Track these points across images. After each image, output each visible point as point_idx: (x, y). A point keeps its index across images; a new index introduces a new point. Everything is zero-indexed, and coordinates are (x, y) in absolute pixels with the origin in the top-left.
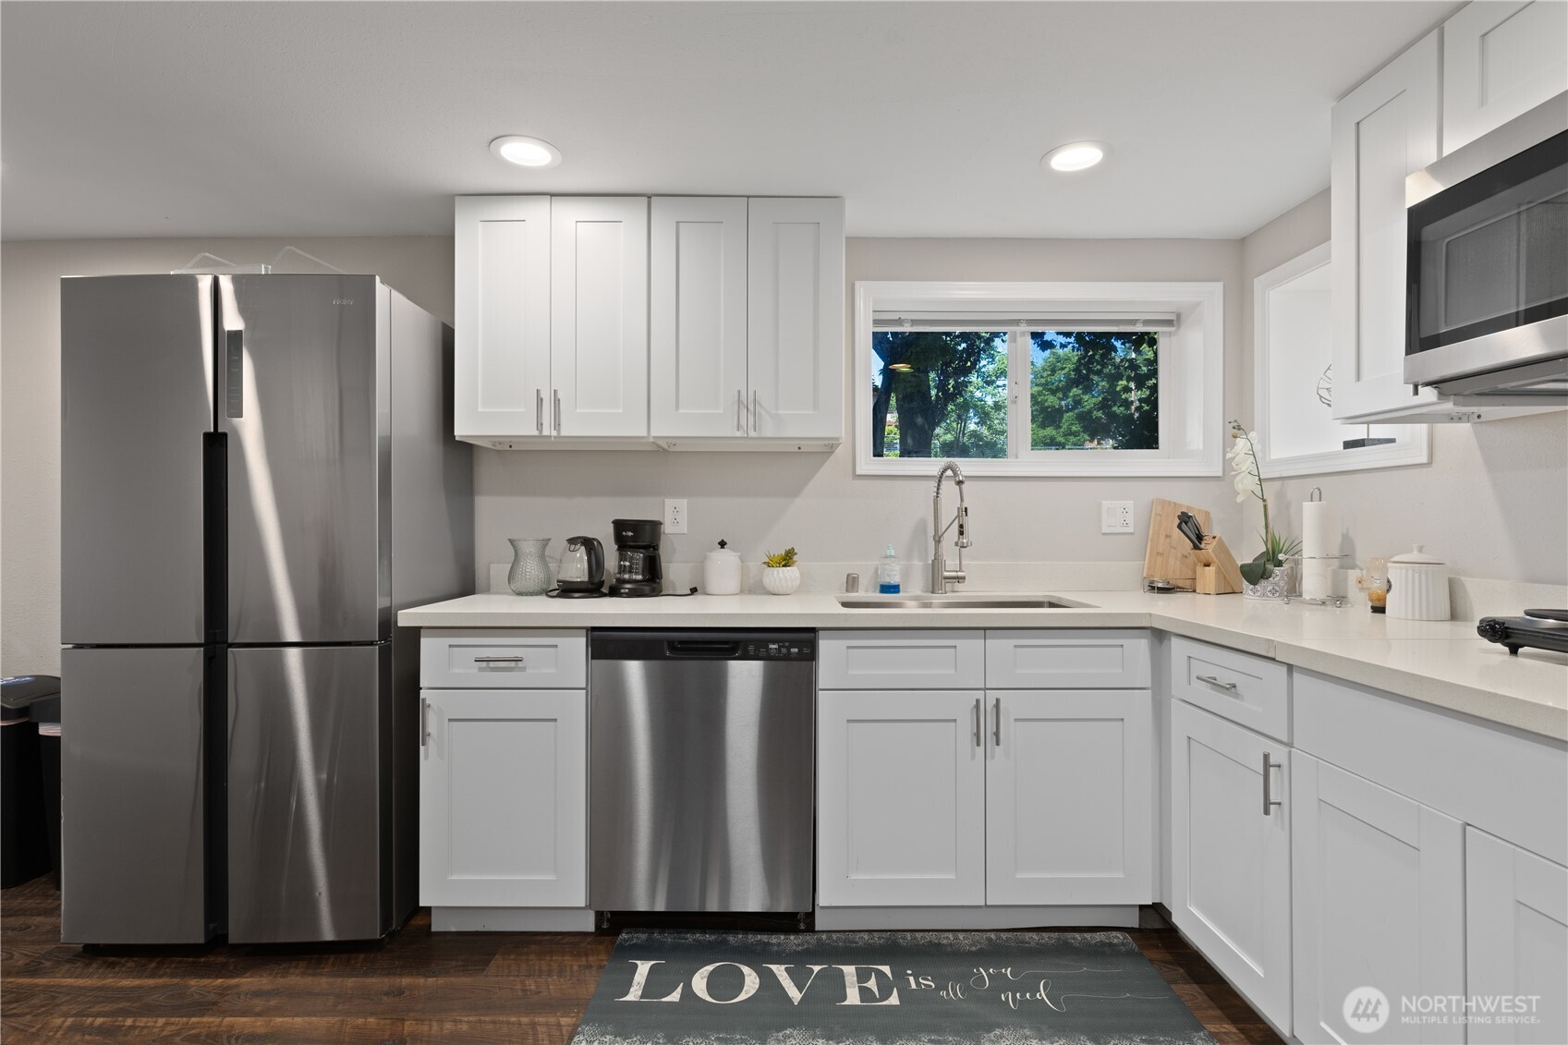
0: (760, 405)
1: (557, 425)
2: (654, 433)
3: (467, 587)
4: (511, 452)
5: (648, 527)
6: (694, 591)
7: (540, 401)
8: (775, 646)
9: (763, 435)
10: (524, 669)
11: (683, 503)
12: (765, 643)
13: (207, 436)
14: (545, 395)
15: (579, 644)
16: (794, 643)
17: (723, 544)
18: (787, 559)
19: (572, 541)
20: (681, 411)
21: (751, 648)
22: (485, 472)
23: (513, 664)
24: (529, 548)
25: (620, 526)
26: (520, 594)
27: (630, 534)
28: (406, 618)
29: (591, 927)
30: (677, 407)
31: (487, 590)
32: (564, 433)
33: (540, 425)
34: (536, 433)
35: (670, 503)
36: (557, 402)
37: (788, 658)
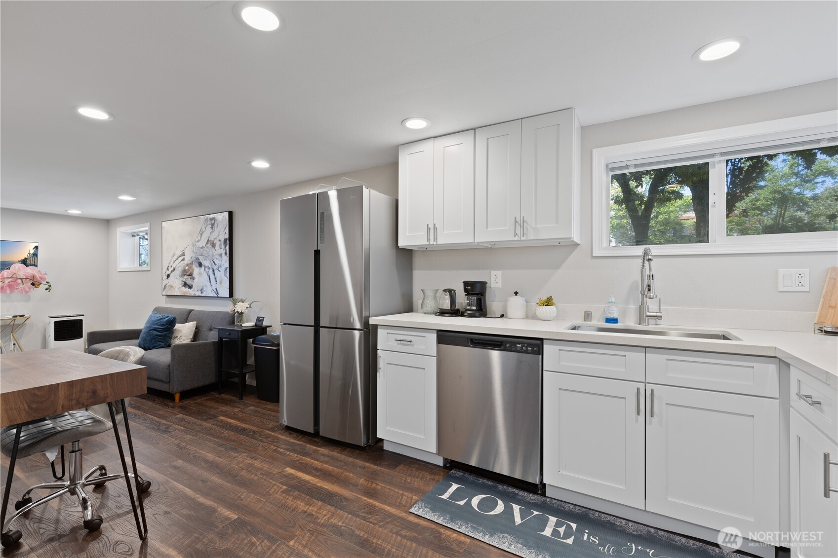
0: (527, 223)
1: (436, 239)
2: (477, 241)
3: (409, 308)
4: (425, 251)
5: (478, 285)
6: (502, 316)
7: (429, 229)
8: (520, 346)
9: (528, 239)
10: (413, 345)
11: (499, 273)
12: (515, 344)
13: (315, 251)
14: (431, 227)
15: (434, 337)
16: (529, 345)
17: (516, 293)
18: (548, 302)
19: (445, 291)
20: (489, 229)
21: (508, 345)
22: (417, 260)
23: (409, 343)
24: (429, 293)
25: (466, 284)
26: (426, 313)
27: (469, 288)
28: (373, 321)
29: (441, 464)
30: (487, 228)
31: (417, 311)
32: (439, 242)
33: (429, 240)
34: (428, 243)
35: (493, 273)
36: (435, 228)
37: (526, 352)
